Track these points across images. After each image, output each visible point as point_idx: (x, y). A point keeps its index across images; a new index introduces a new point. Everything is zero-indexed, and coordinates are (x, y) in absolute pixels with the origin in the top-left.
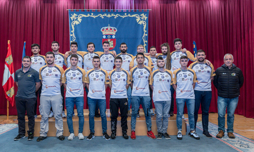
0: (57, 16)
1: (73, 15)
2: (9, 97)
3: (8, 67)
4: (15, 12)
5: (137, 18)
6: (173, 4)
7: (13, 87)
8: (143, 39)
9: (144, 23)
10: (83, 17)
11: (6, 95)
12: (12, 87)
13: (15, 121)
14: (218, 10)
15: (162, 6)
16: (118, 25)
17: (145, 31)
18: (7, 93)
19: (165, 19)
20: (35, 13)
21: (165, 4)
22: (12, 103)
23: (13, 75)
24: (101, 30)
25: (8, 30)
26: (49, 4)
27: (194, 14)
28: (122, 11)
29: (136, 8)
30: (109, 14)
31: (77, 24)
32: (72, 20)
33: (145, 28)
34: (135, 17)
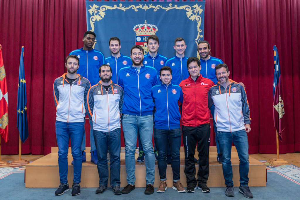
0: (68, 8)
1: (92, 7)
4: (7, 3)
5: (188, 12)
7: (6, 114)
8: (196, 42)
9: (198, 19)
10: (107, 9)
12: (4, 114)
13: (9, 163)
16: (160, 21)
17: (200, 31)
19: (228, 13)
20: (36, 3)
22: (6, 136)
23: (6, 96)
24: (134, 29)
28: (165, 0)
30: (146, 5)
31: (99, 20)
32: (91, 14)
33: (199, 25)
34: (185, 9)
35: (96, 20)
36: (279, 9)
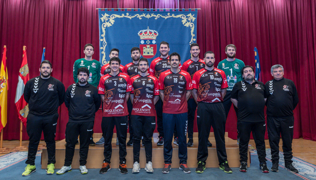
0: (84, 17)
1: (104, 15)
2: (22, 118)
3: (23, 79)
4: (32, 11)
5: (183, 19)
6: (228, 2)
9: (192, 25)
10: (116, 17)
11: (19, 115)
14: (283, 10)
15: (213, 4)
16: (160, 27)
17: (193, 35)
18: (21, 112)
19: (217, 20)
20: (57, 12)
21: (217, 2)
24: (138, 34)
25: (23, 33)
26: (75, 2)
27: (253, 14)
28: (165, 10)
29: (182, 6)
30: (148, 14)
31: (109, 27)
32: (103, 22)
33: (192, 31)
34: (180, 17)
35: (107, 26)
36: (259, 17)
